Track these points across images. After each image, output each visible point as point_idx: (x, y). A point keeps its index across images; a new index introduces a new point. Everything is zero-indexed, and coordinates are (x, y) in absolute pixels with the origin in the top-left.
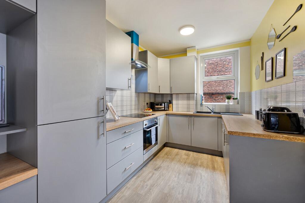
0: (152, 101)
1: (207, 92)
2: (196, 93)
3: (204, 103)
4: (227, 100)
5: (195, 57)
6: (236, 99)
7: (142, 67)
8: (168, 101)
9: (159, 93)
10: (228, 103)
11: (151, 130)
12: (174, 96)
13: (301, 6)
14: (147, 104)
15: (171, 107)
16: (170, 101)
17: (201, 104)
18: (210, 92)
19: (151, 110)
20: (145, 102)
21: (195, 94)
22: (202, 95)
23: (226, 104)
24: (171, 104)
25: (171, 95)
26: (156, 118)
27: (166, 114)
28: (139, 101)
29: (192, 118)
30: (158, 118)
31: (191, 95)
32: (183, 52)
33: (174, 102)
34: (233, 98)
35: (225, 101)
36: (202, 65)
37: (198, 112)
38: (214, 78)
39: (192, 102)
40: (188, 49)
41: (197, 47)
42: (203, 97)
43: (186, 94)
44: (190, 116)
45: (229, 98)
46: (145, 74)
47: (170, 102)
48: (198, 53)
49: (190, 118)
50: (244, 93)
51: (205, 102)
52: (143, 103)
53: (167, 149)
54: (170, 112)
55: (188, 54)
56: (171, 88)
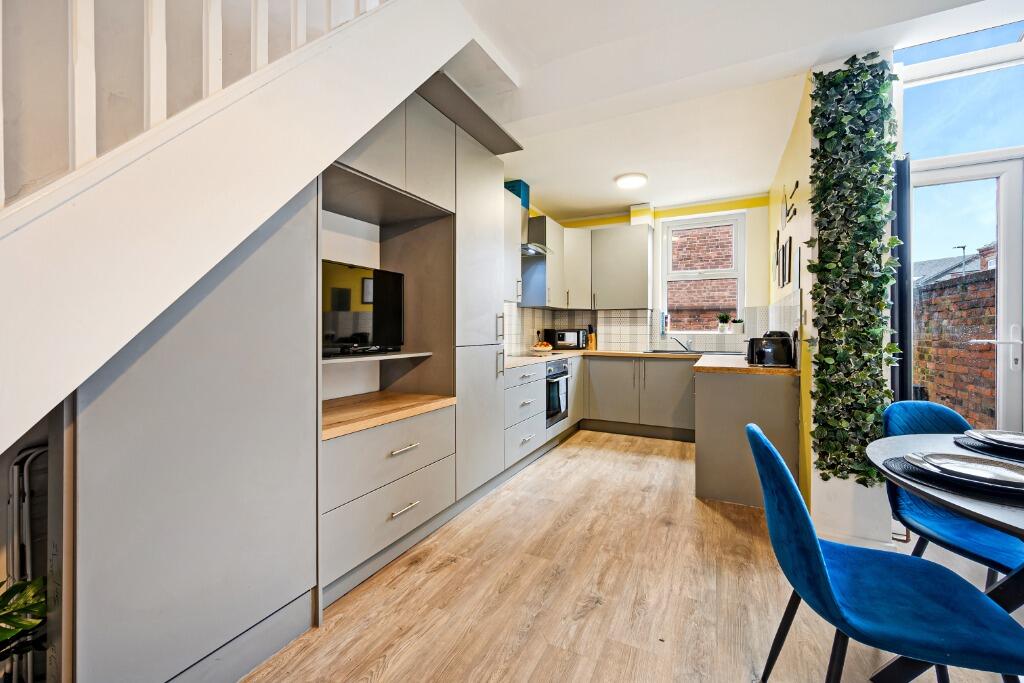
0: (548, 326)
1: (686, 304)
2: (650, 307)
3: (669, 332)
4: (720, 325)
5: (649, 227)
6: (740, 321)
7: (538, 253)
8: (587, 328)
9: (565, 307)
10: (722, 331)
11: (558, 382)
12: (600, 315)
13: (797, 183)
14: (538, 332)
15: (594, 342)
16: (590, 326)
17: (663, 333)
18: (696, 304)
19: (550, 347)
20: (533, 328)
21: (649, 312)
22: (666, 313)
23: (717, 332)
24: (593, 335)
25: (594, 313)
26: (566, 361)
27: (584, 356)
28: (522, 325)
29: (642, 363)
30: (569, 361)
31: (640, 314)
32: (624, 213)
33: (601, 329)
34: (732, 319)
35: (716, 328)
36: (665, 237)
37: (654, 352)
38: (693, 274)
39: (642, 330)
40: (632, 209)
41: (653, 204)
42: (666, 318)
43: (628, 312)
44: (638, 359)
45: (724, 320)
46: (539, 267)
47: (592, 329)
48: (656, 215)
49: (637, 364)
50: (755, 308)
51: (672, 328)
52: (531, 330)
53: (584, 433)
54: (591, 351)
55: (635, 220)
56: (593, 297)
